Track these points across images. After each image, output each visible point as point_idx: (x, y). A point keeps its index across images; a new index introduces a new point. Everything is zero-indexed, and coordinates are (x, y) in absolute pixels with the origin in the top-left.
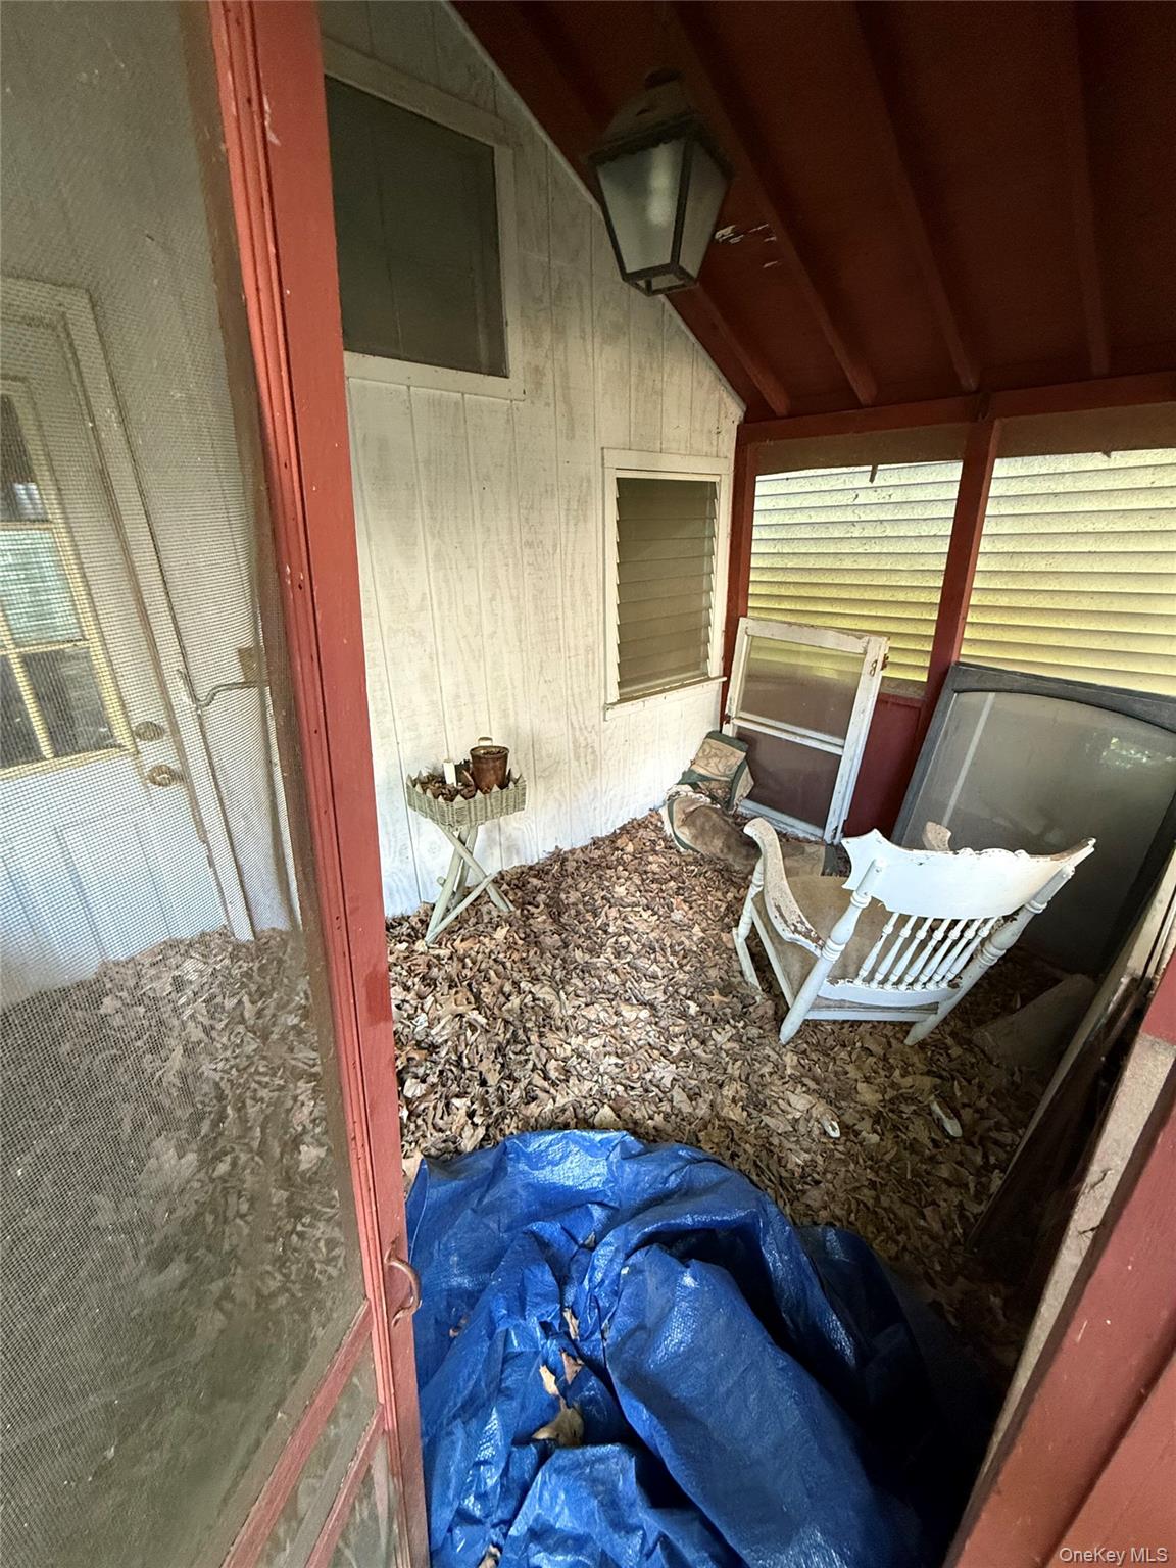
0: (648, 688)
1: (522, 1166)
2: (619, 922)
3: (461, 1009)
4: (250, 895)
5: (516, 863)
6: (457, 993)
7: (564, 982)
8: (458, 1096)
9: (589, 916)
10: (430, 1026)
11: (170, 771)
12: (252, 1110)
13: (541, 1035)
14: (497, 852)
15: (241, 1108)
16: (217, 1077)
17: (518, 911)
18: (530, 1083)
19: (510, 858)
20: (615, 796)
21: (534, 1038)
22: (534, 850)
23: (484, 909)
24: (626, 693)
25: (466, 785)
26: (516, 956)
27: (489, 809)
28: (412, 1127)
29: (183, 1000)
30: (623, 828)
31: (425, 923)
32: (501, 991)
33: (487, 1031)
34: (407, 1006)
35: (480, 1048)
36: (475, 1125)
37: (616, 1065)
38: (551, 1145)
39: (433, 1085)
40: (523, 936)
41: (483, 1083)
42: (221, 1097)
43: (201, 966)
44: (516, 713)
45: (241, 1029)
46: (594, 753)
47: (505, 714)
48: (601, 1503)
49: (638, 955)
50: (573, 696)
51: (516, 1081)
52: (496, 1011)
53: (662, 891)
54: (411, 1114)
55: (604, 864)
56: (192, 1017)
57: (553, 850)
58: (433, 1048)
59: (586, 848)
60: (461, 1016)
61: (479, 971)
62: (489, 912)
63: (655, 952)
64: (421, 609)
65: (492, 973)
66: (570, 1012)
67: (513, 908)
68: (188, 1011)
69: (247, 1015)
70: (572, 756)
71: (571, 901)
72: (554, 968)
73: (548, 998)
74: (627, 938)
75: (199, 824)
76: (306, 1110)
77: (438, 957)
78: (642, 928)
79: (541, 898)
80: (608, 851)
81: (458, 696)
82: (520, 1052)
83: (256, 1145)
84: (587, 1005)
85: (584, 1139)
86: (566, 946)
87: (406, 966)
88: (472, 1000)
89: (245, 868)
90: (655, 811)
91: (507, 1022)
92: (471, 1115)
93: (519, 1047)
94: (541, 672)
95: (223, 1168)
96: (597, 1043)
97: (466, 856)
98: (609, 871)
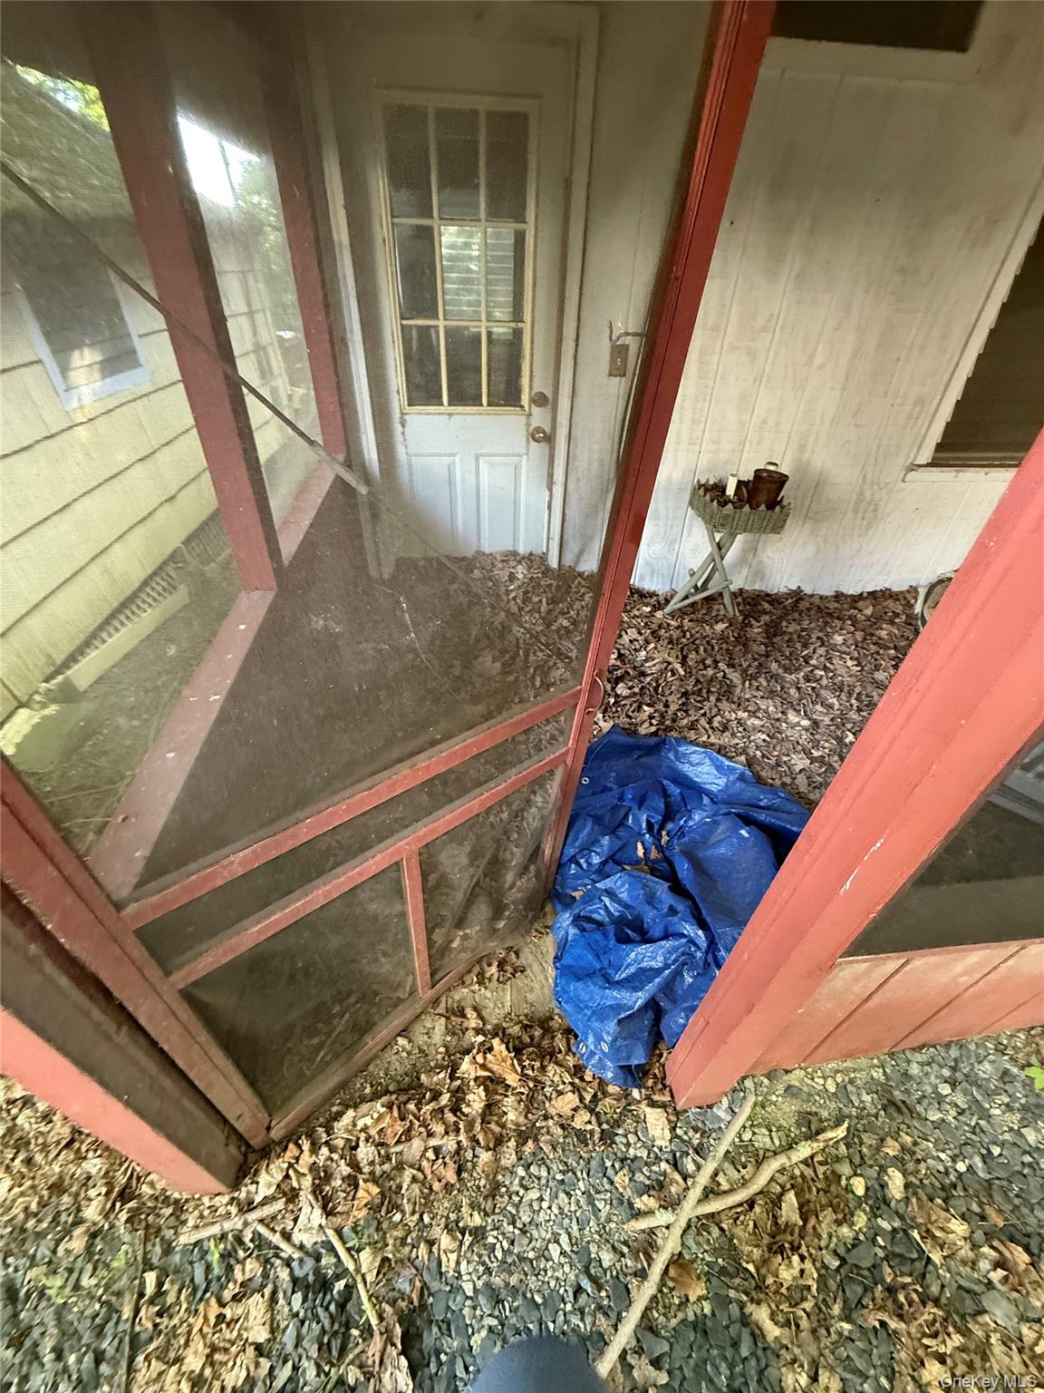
0: (969, 459)
1: (671, 755)
2: (822, 659)
3: (671, 659)
4: (565, 538)
5: (757, 587)
6: (671, 649)
7: (753, 678)
8: (648, 705)
9: (798, 646)
10: (646, 661)
11: (544, 432)
12: (532, 658)
13: (718, 700)
14: (745, 571)
15: (527, 655)
16: (519, 635)
17: (741, 618)
18: (697, 721)
19: (754, 581)
20: (878, 560)
21: (712, 698)
22: (778, 582)
23: (716, 607)
24: (941, 459)
25: (740, 500)
26: (724, 646)
27: (750, 523)
28: (614, 709)
29: (512, 587)
30: (872, 594)
31: (667, 601)
32: (703, 661)
33: (682, 680)
34: (636, 643)
35: (673, 687)
36: (651, 724)
37: (764, 740)
38: (694, 753)
39: (635, 694)
40: (736, 635)
41: (667, 706)
42: (518, 646)
43: (525, 572)
44: (813, 451)
45: (537, 616)
46: (875, 511)
47: (802, 448)
48: (645, 894)
49: (826, 687)
50: (878, 447)
51: (689, 715)
52: (694, 672)
53: (878, 653)
54: (616, 702)
55: (835, 615)
56: (514, 598)
57: (794, 588)
58: (643, 674)
59: (827, 597)
60: (669, 663)
61: (693, 643)
62: (718, 610)
63: (842, 691)
64: (764, 329)
65: (702, 648)
66: (748, 696)
67: (737, 614)
68: (513, 594)
69: (542, 610)
70: (851, 508)
71: (790, 630)
72: (749, 666)
73: (735, 680)
74: (823, 673)
75: (551, 475)
76: (559, 672)
77: (668, 625)
78: (842, 671)
79: (766, 618)
80: (846, 606)
81: (765, 422)
82: (699, 702)
83: (529, 676)
84: (762, 697)
85: (718, 759)
86: (767, 656)
87: (645, 620)
88: (680, 657)
89: (567, 517)
90: (913, 590)
91: (698, 681)
92: (651, 717)
93: (699, 699)
94: (855, 414)
95: (511, 678)
96: (757, 722)
97: (718, 559)
98: (837, 621)
